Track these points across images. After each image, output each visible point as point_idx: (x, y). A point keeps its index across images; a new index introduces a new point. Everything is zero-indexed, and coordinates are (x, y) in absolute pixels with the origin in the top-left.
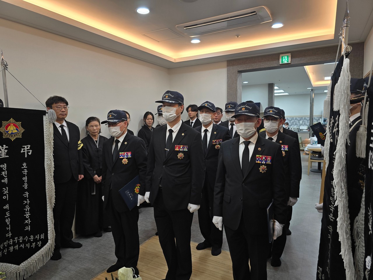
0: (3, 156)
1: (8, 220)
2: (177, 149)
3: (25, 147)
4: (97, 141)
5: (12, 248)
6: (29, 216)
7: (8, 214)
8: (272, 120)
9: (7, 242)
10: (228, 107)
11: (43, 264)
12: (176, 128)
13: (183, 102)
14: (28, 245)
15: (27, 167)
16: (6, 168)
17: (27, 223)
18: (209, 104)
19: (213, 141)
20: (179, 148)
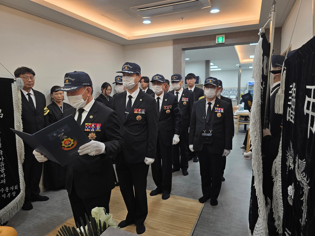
2: (136, 112)
4: (61, 107)
6: (4, 171)
8: (211, 88)
10: (173, 78)
11: (18, 211)
12: (135, 95)
13: (140, 72)
14: (4, 196)
17: (3, 177)
18: (159, 77)
19: (164, 107)
20: (137, 111)
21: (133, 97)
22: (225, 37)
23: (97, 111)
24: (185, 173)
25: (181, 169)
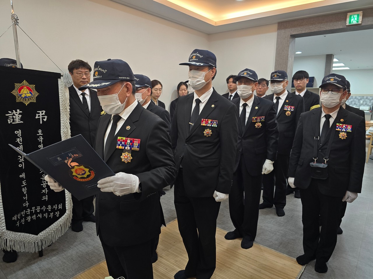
0: (18, 121)
1: (25, 189)
2: (204, 124)
3: (39, 113)
5: (30, 218)
6: (46, 186)
7: (24, 183)
8: (332, 91)
9: (24, 211)
10: (274, 76)
11: (62, 234)
12: (205, 98)
13: (215, 64)
14: (46, 215)
15: (42, 134)
16: (20, 135)
17: (45, 192)
18: (249, 73)
19: (253, 118)
20: (206, 122)
21: (203, 102)
22: (362, 14)
23: (138, 119)
24: (280, 213)
25: (274, 205)
